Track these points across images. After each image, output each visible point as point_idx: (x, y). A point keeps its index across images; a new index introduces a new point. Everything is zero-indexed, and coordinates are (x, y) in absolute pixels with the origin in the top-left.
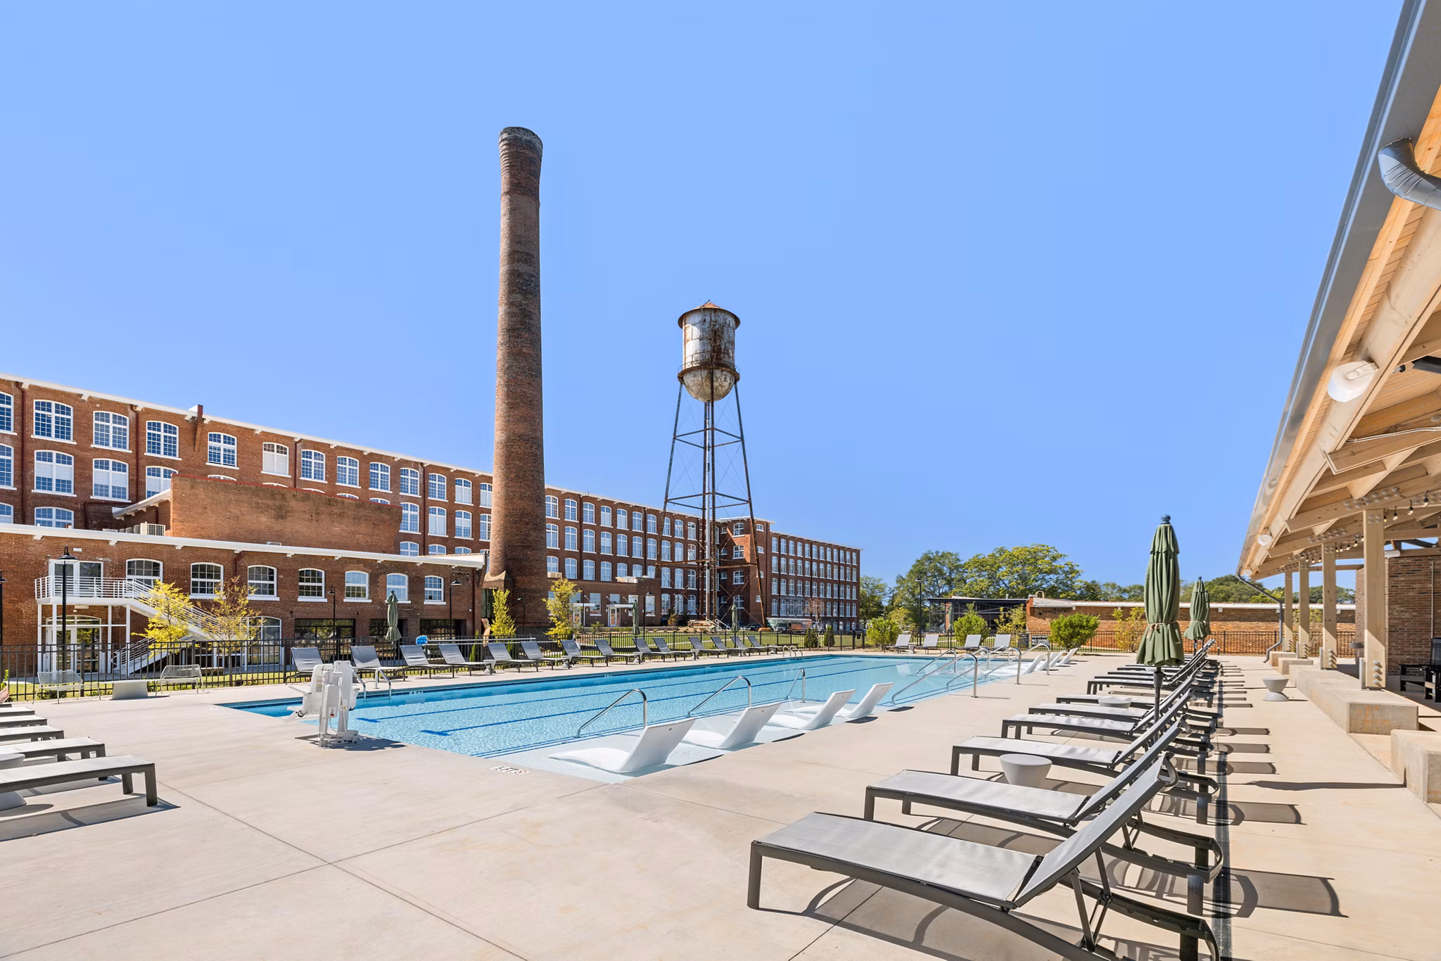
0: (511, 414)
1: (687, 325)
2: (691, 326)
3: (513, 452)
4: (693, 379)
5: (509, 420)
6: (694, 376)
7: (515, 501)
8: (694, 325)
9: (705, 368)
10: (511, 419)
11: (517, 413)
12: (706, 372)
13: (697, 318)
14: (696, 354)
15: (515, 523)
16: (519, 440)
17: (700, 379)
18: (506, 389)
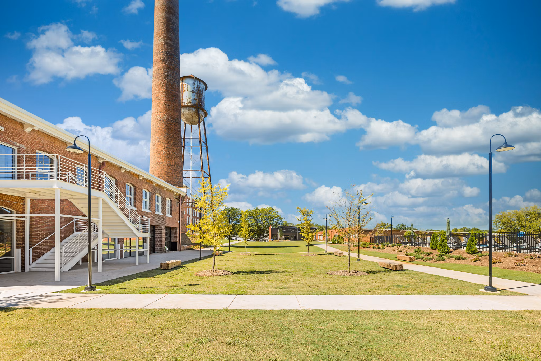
0: (170, 104)
1: (184, 83)
2: (187, 84)
3: (171, 128)
4: (188, 111)
5: (169, 108)
6: (189, 110)
7: (174, 157)
8: (189, 84)
9: (195, 108)
10: (170, 107)
11: (173, 105)
12: (195, 109)
13: (191, 81)
14: (190, 99)
15: (174, 171)
16: (175, 122)
17: (192, 112)
18: (166, 89)
